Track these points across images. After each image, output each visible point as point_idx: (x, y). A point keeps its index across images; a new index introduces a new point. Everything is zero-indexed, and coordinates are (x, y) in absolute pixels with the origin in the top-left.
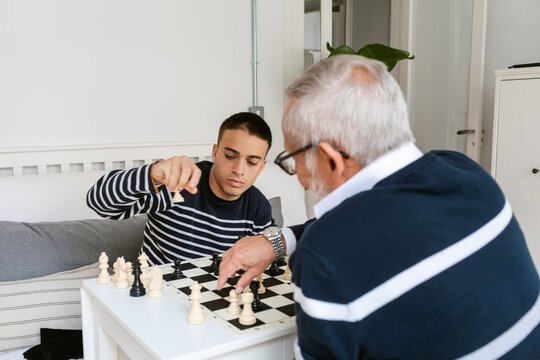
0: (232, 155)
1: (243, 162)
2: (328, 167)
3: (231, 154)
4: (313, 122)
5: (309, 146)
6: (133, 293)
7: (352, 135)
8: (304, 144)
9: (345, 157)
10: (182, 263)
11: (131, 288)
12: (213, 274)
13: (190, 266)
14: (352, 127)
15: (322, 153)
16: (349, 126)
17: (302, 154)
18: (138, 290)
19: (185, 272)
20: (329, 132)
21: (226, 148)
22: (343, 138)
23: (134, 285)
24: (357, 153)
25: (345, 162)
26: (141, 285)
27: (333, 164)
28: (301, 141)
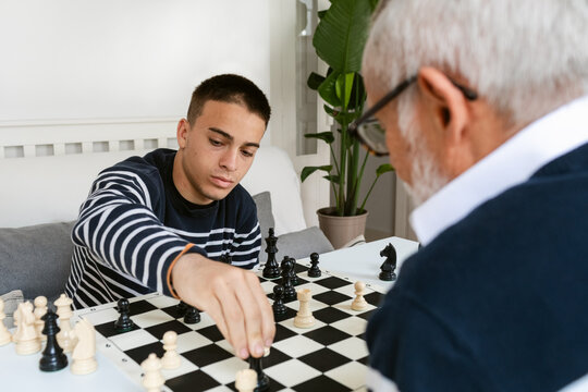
0: (222, 139)
1: (236, 151)
2: (438, 121)
3: (219, 138)
4: (409, 34)
5: (403, 87)
6: (45, 365)
7: (481, 49)
8: (394, 82)
9: (470, 95)
10: (131, 300)
11: (40, 356)
12: (181, 320)
13: (145, 307)
14: (482, 33)
15: (426, 93)
16: (475, 31)
17: (391, 104)
18: (54, 359)
19: (135, 319)
20: (437, 48)
21: (212, 129)
22: (462, 54)
23: (46, 353)
24: (493, 86)
25: (470, 110)
26: (59, 350)
27: (446, 115)
28: (389, 79)
